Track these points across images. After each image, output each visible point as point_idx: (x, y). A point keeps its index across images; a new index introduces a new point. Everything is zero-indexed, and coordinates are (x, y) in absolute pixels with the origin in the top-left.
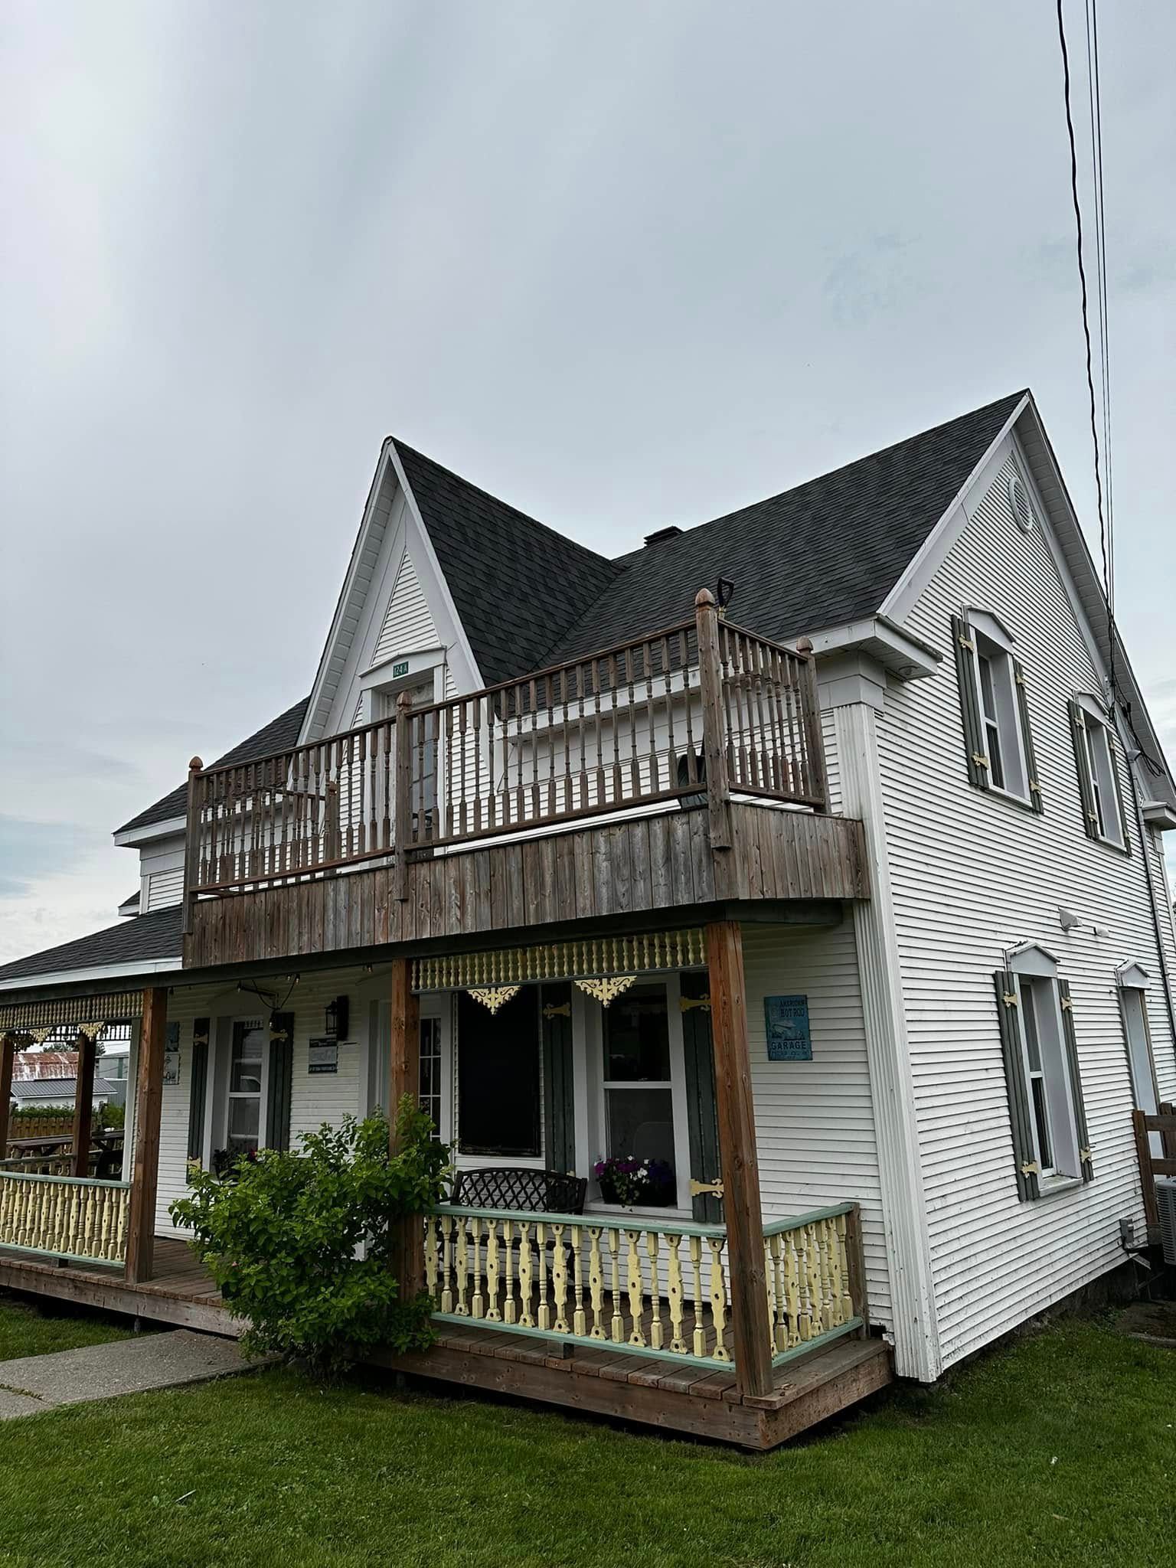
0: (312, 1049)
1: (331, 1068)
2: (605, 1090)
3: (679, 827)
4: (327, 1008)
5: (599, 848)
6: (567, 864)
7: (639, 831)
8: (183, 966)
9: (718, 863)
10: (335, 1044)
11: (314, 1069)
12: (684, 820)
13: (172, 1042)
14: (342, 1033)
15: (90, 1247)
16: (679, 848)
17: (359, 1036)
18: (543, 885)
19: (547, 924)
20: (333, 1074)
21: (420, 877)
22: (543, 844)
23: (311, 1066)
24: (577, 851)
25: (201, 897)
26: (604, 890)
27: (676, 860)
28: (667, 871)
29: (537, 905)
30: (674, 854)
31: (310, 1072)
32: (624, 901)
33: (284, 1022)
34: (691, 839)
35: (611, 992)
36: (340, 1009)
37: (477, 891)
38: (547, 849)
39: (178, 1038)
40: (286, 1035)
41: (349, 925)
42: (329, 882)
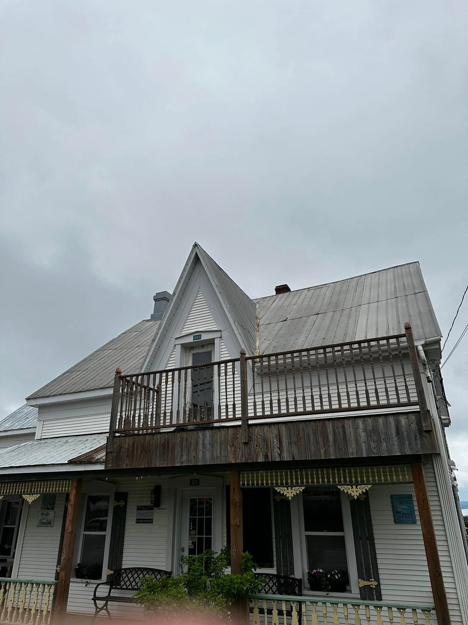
0: (138, 511)
1: (150, 521)
2: (305, 535)
3: (403, 420)
4: (151, 491)
5: (359, 426)
6: (341, 432)
7: (381, 420)
8: (105, 468)
9: (425, 437)
10: (152, 509)
11: (139, 521)
12: (405, 417)
13: (51, 505)
14: (157, 504)
15: (11, 616)
16: (404, 429)
17: (167, 505)
18: (328, 441)
19: (331, 459)
20: (150, 524)
21: (255, 432)
22: (327, 422)
23: (137, 519)
24: (346, 427)
25: (117, 435)
26: (363, 445)
27: (402, 434)
28: (398, 439)
29: (325, 450)
30: (401, 432)
31: (137, 523)
32: (375, 451)
33: (122, 497)
34: (410, 425)
35: (358, 492)
36: (157, 492)
37: (289, 441)
38: (330, 425)
39: (55, 503)
40: (124, 503)
41: (213, 453)
42: (200, 431)
